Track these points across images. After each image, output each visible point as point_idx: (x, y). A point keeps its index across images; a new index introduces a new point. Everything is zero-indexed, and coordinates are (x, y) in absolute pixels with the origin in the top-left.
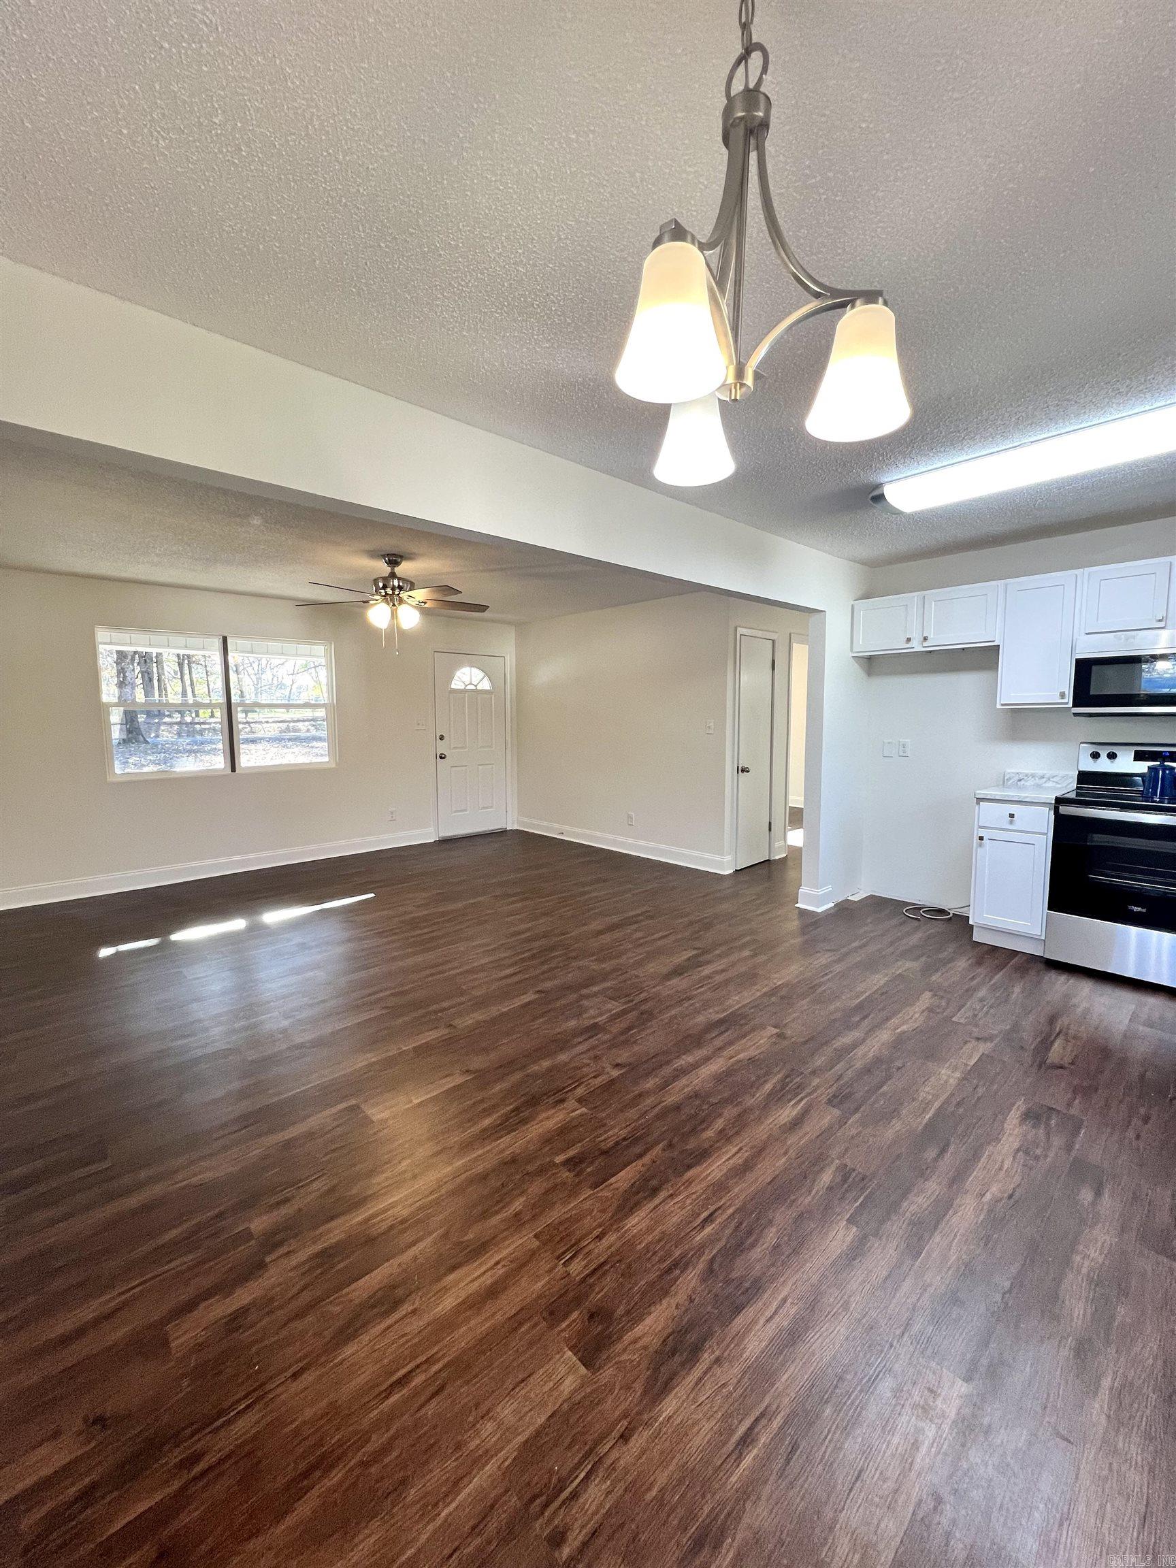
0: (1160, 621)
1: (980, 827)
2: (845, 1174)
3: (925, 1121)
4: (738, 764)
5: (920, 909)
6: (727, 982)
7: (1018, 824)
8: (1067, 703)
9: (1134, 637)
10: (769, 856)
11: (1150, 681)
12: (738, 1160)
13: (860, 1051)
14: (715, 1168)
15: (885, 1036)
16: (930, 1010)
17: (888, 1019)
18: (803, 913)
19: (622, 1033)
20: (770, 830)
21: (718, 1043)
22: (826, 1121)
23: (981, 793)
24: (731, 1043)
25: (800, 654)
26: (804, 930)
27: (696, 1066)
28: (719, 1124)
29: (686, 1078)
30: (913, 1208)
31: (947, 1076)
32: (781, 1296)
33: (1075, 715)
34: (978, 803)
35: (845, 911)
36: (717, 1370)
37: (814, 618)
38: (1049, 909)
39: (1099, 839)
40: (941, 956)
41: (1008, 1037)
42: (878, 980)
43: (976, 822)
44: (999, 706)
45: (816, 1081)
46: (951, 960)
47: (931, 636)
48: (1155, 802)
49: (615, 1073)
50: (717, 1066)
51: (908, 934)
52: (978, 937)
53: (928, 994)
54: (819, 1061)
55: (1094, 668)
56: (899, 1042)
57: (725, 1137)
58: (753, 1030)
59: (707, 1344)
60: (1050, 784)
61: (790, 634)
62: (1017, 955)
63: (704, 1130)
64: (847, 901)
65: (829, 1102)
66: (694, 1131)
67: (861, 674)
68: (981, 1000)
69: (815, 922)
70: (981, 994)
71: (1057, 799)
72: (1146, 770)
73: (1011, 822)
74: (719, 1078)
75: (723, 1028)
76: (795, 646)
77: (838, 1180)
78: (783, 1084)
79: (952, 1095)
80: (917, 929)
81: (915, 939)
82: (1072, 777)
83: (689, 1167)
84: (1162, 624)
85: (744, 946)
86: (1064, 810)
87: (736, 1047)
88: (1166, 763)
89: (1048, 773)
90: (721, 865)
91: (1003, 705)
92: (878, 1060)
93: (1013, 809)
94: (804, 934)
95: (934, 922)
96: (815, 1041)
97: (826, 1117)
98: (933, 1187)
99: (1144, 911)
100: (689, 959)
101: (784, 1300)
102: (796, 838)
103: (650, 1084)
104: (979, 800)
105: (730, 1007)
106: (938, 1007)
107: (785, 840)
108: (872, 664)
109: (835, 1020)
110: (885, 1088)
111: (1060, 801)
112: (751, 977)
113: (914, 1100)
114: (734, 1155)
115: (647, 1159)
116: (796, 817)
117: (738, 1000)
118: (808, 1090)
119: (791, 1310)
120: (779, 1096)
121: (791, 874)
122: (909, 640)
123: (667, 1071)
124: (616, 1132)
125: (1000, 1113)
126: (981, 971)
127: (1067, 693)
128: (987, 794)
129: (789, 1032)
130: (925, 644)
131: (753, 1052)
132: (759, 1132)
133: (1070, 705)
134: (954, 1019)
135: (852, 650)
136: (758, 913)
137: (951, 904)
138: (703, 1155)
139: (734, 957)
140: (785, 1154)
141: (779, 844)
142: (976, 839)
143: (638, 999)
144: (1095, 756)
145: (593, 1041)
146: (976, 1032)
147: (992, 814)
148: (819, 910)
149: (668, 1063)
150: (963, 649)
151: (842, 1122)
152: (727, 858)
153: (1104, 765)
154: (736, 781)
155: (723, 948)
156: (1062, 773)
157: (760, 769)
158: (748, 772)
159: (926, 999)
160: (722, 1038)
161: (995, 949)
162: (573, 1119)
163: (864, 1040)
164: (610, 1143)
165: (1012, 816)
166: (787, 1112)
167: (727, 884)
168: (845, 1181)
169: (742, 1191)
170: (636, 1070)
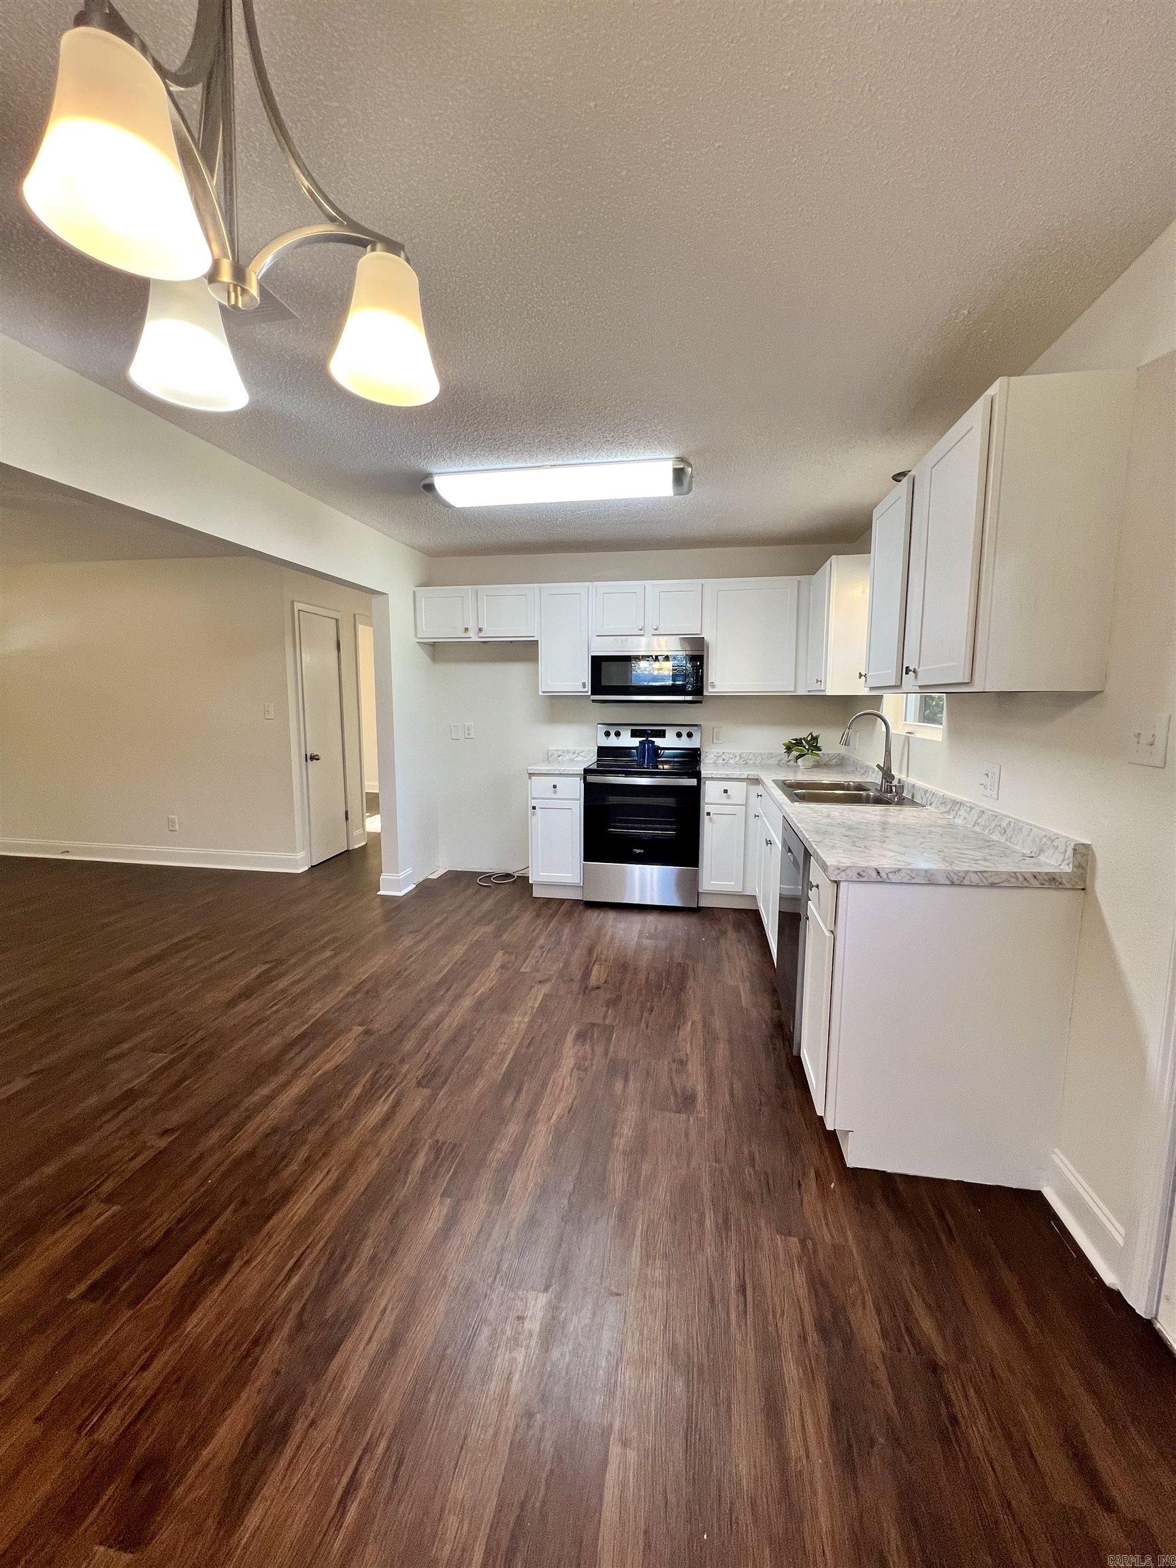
0: (641, 630)
1: (533, 798)
2: (437, 1148)
3: (504, 1070)
4: (306, 751)
5: (491, 876)
6: (305, 993)
7: (561, 792)
8: (587, 692)
9: (626, 641)
10: (348, 847)
11: (637, 676)
12: (328, 1183)
13: (447, 1022)
14: (300, 1206)
15: (467, 1002)
16: (503, 967)
17: (469, 985)
18: (385, 899)
19: (169, 1091)
20: (347, 818)
21: (299, 1061)
22: (417, 1104)
23: (532, 769)
24: (313, 1058)
25: (366, 635)
26: (387, 917)
27: (271, 1098)
28: (303, 1154)
29: (260, 1116)
30: (499, 1155)
31: (519, 1021)
32: (381, 1307)
33: (593, 701)
34: (530, 778)
35: (426, 890)
36: (313, 1433)
37: (375, 601)
38: (584, 861)
39: (613, 800)
40: (509, 916)
41: (561, 974)
42: (459, 950)
43: (529, 796)
44: (540, 694)
45: (406, 1067)
46: (517, 917)
47: (485, 627)
48: (644, 768)
49: (162, 1143)
50: (297, 1089)
51: (482, 901)
52: (537, 893)
53: (500, 953)
54: (408, 1046)
55: (604, 664)
56: (478, 1006)
57: (310, 1164)
58: (338, 1035)
59: (300, 1411)
60: (580, 758)
61: (354, 615)
62: (563, 903)
63: (286, 1166)
64: (427, 880)
65: (419, 1084)
66: (274, 1172)
67: (427, 660)
68: (542, 947)
69: (398, 906)
70: (541, 942)
71: (585, 770)
72: (638, 745)
73: (555, 792)
74: (302, 1101)
75: (304, 1042)
76: (360, 627)
77: (431, 1157)
78: (373, 1081)
79: (523, 1038)
80: (488, 895)
81: (488, 904)
82: (593, 752)
83: (269, 1218)
84: (642, 633)
85: (323, 948)
86: (591, 779)
87: (319, 1061)
88: (649, 739)
89: (578, 749)
90: (295, 863)
91: (543, 692)
92: (461, 1028)
93: (555, 780)
94: (386, 921)
95: (503, 886)
96: (402, 1027)
97: (416, 1101)
98: (513, 1129)
99: (642, 851)
100: (258, 977)
101: (385, 1310)
102: (373, 824)
103: (214, 1137)
104: (531, 775)
105: (312, 1016)
106: (509, 962)
107: (363, 826)
108: (437, 651)
109: (421, 1000)
110: (469, 1052)
111: (587, 771)
112: (333, 978)
113: (493, 1054)
114: (322, 1181)
115: (211, 1233)
116: (372, 803)
117: (318, 1008)
118: (398, 1080)
119: (391, 1317)
120: (369, 1098)
121: (372, 862)
122: (466, 629)
123: (234, 1117)
124: (164, 1220)
125: (561, 1040)
126: (541, 921)
127: (587, 684)
128: (536, 770)
129: (376, 1026)
130: (481, 635)
131: (339, 1059)
132: (349, 1144)
133: (590, 693)
134: (523, 970)
135: (416, 636)
136: (339, 907)
137: (513, 868)
138: (286, 1195)
139: (313, 961)
140: (378, 1154)
141: (357, 833)
142: (530, 808)
143: (192, 1041)
144: (607, 734)
145: (127, 1114)
146: (538, 976)
147: (540, 786)
148: (401, 894)
149: (236, 1106)
150: (511, 642)
151: (432, 1099)
152: (300, 855)
153: (613, 742)
154: (304, 772)
155: (302, 954)
156: (586, 749)
157: (330, 755)
158: (318, 759)
159: (499, 958)
160: (302, 1056)
161: (549, 900)
162: (98, 1228)
163: (448, 1012)
164: (159, 1234)
165: (555, 787)
166: (379, 1109)
167: (302, 882)
168: (437, 1158)
169: (333, 1216)
170: (194, 1128)
